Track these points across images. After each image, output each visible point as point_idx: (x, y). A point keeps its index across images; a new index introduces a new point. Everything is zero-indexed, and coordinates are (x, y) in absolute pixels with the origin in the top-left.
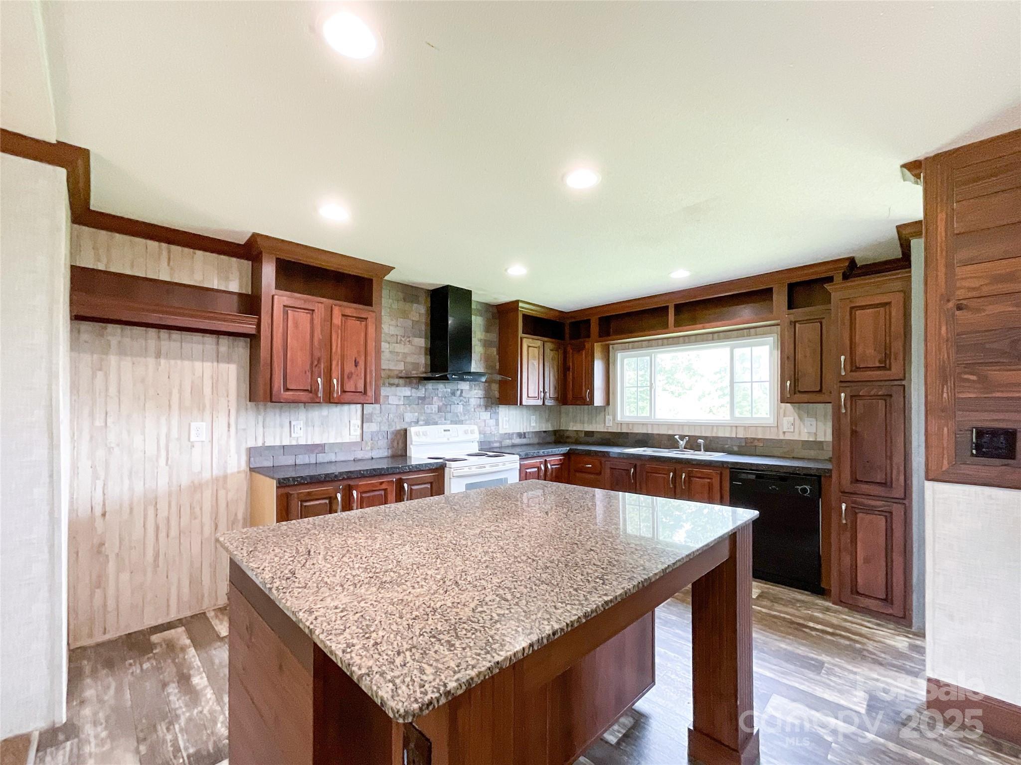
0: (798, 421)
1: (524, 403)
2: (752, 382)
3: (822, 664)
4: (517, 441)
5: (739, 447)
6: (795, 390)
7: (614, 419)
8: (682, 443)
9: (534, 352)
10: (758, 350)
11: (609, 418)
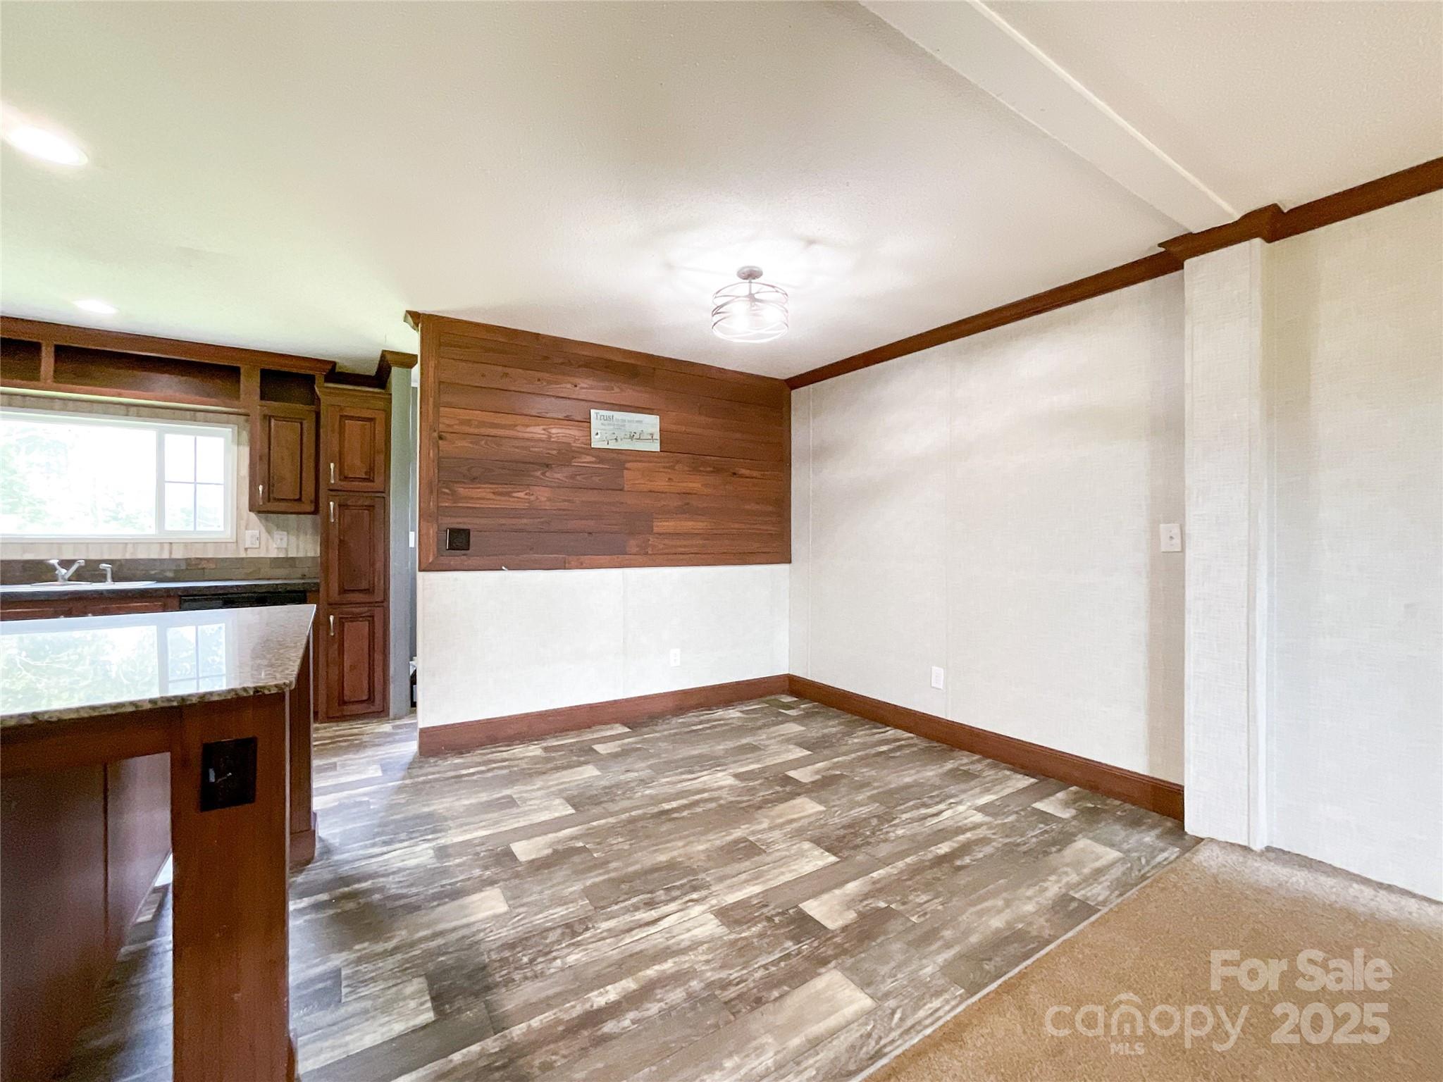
0: (265, 535)
2: (195, 483)
3: (335, 764)
5: (176, 571)
6: (269, 497)
8: (66, 571)
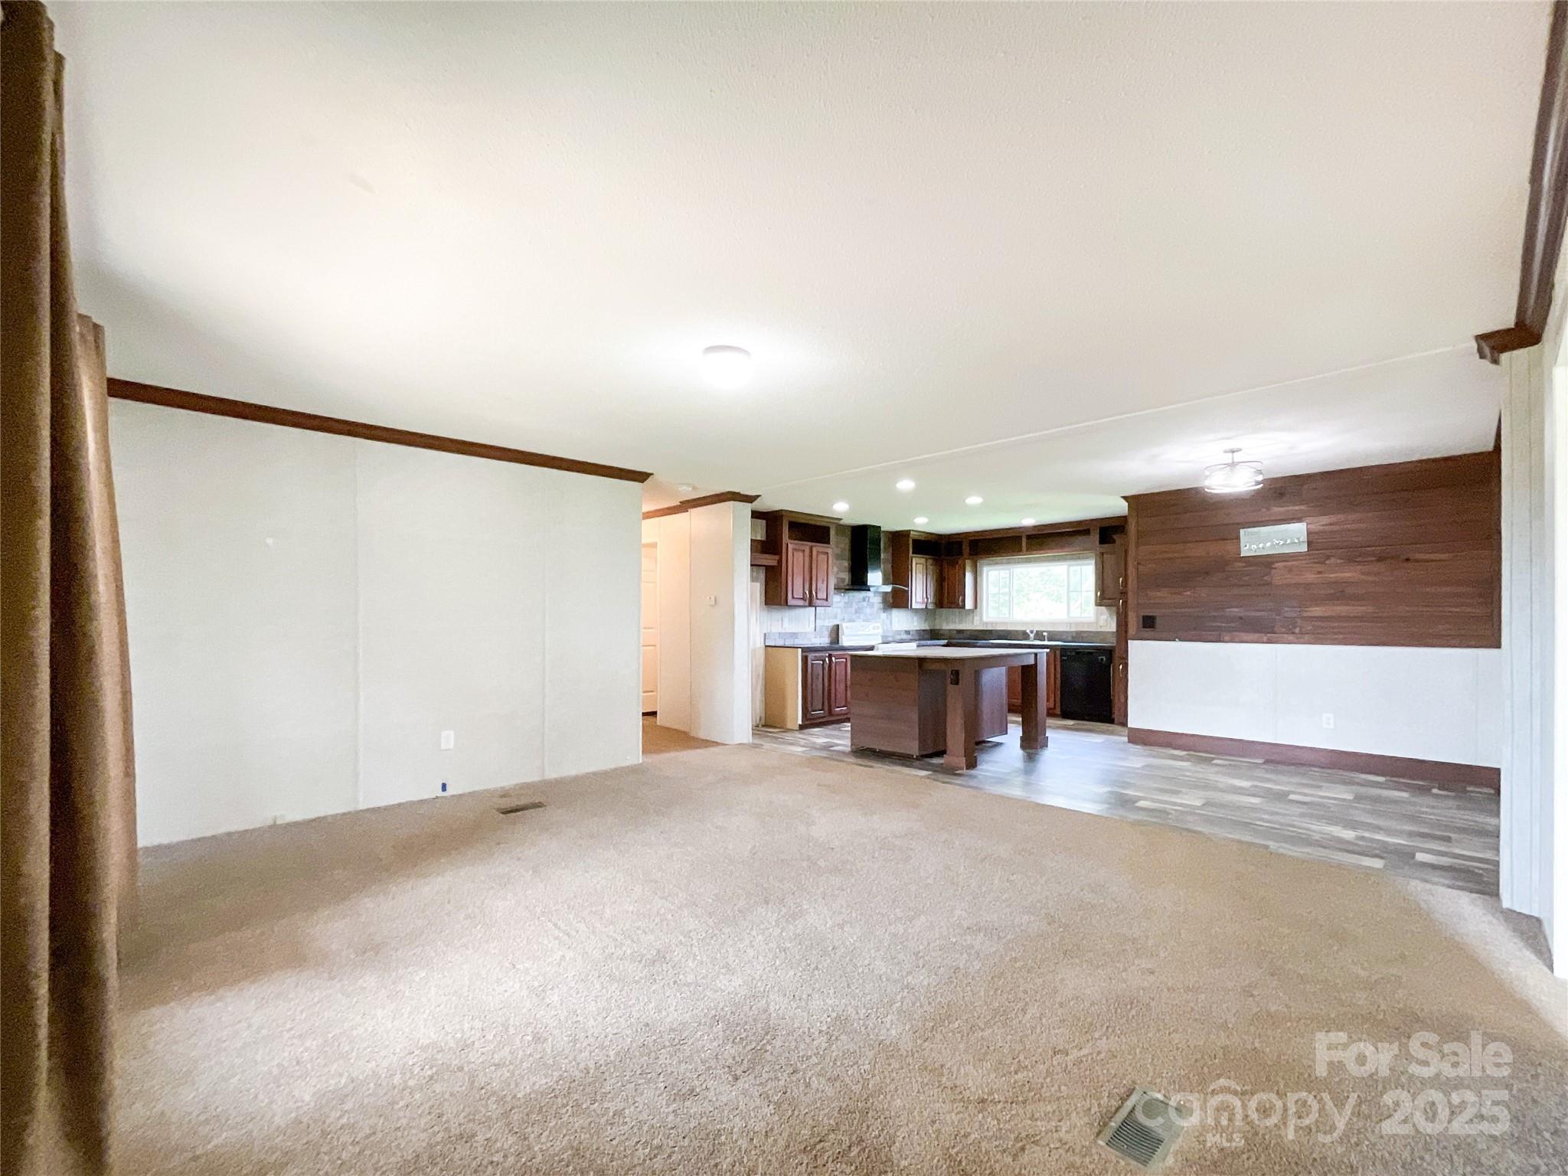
0: (1109, 619)
1: (913, 607)
4: (905, 637)
5: (1073, 637)
6: (1103, 597)
7: (981, 619)
8: (1032, 636)
9: (920, 567)
10: (1084, 568)
11: (977, 618)
